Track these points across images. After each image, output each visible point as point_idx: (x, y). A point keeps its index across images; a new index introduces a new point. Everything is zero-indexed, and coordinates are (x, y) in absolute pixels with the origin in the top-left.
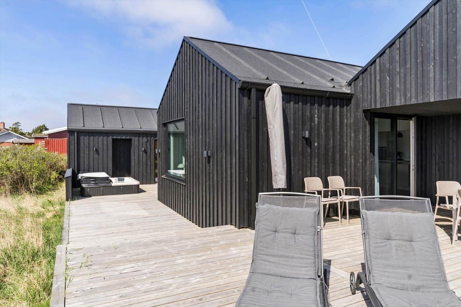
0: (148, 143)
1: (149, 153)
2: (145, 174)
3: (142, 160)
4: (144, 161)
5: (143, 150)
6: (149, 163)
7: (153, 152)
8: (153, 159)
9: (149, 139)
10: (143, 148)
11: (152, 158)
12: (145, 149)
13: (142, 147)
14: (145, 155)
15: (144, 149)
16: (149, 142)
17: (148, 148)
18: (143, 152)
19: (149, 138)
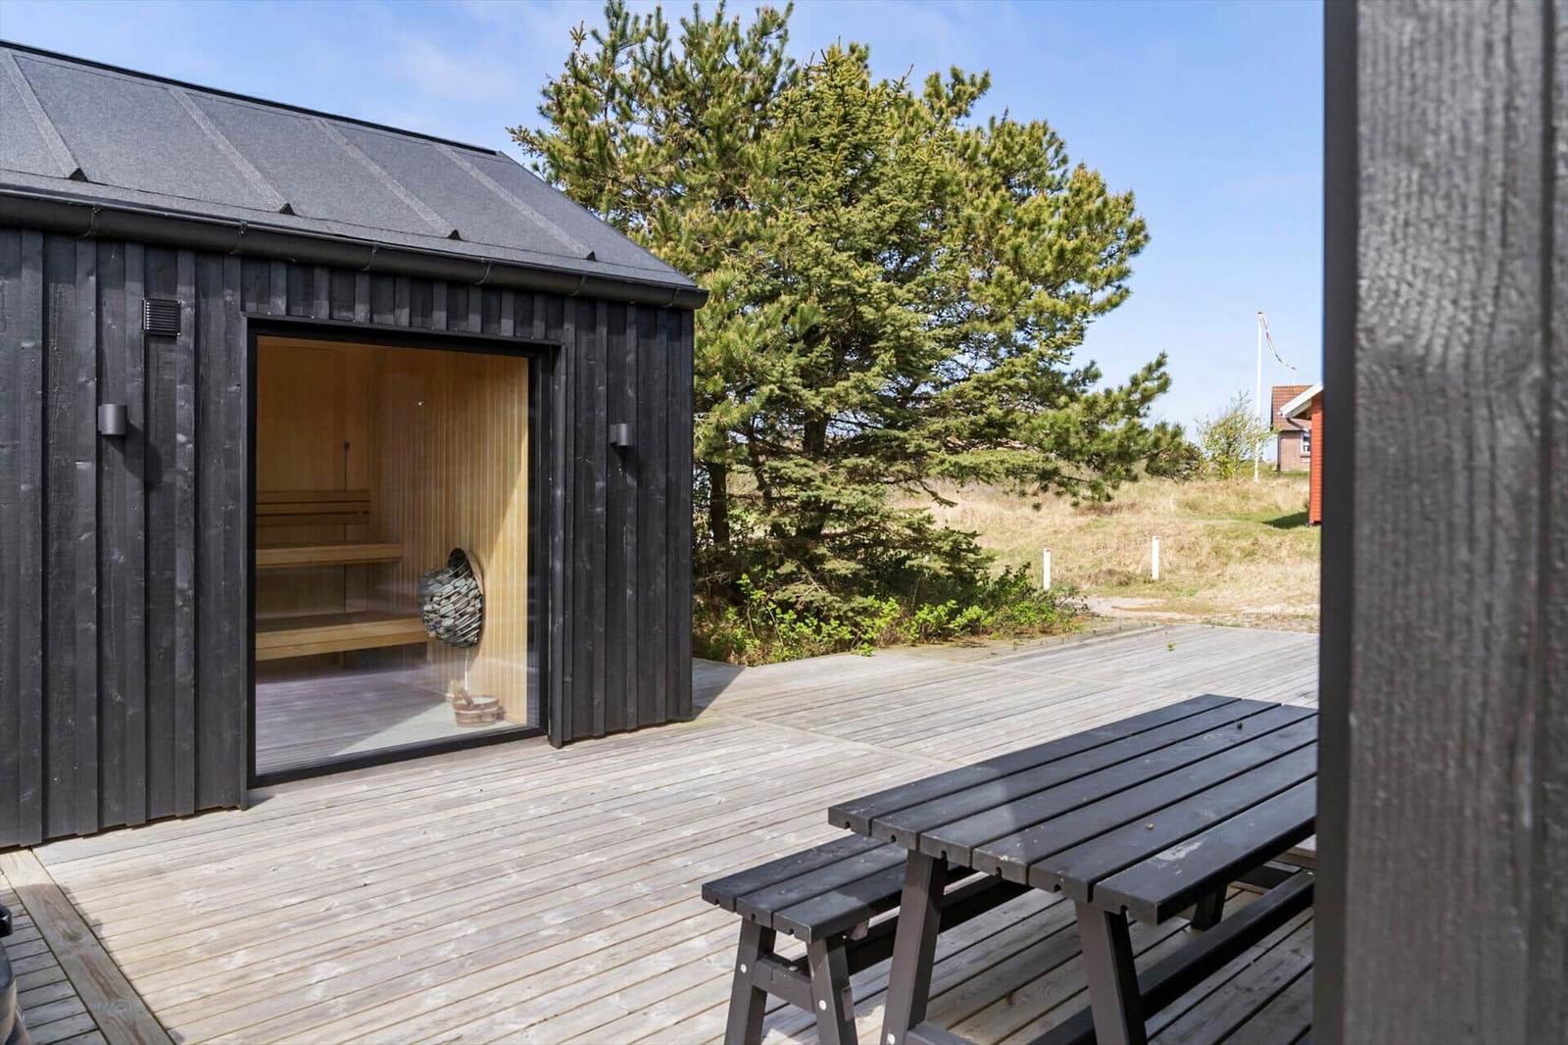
0: (177, 356)
1: (184, 464)
2: (135, 710)
3: (99, 545)
4: (117, 556)
5: (110, 426)
6: (183, 582)
7: (230, 461)
8: (229, 538)
9: (187, 313)
10: (110, 412)
11: (214, 532)
12: (137, 421)
13: (99, 402)
14: (127, 485)
15: (123, 413)
16: (185, 339)
17: (170, 406)
18: (113, 453)
19: (184, 296)
